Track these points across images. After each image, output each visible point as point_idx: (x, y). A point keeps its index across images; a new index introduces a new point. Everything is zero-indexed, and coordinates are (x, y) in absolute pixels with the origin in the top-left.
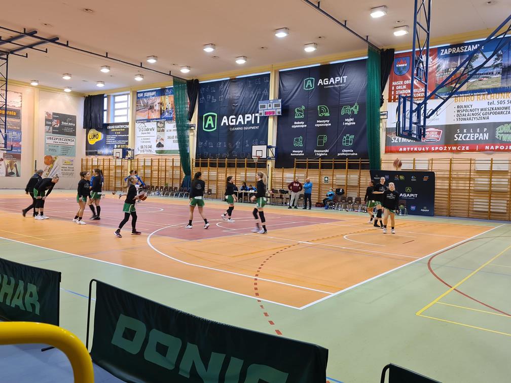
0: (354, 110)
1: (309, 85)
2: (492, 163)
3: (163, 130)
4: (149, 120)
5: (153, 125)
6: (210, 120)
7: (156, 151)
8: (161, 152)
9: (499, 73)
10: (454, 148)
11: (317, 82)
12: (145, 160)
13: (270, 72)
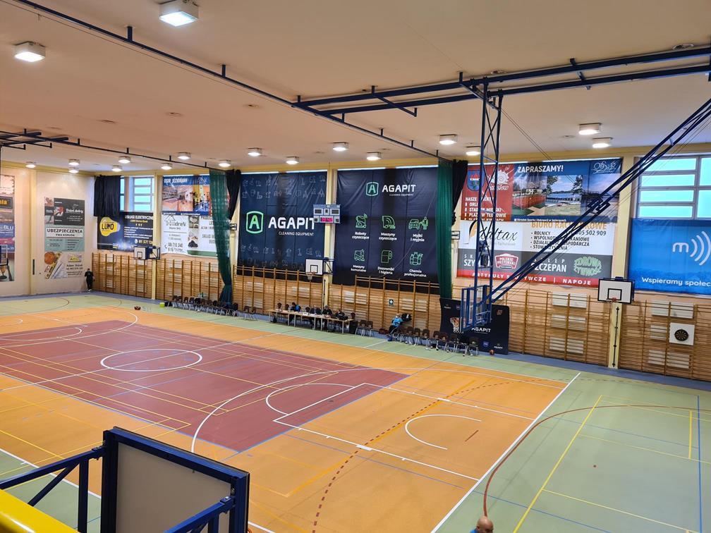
0: (423, 225)
1: (372, 191)
2: (569, 299)
3: (197, 227)
4: (178, 213)
5: (184, 219)
6: (255, 220)
7: (188, 251)
8: (195, 253)
9: (578, 200)
10: (531, 278)
11: (381, 188)
12: (174, 261)
13: (326, 170)
